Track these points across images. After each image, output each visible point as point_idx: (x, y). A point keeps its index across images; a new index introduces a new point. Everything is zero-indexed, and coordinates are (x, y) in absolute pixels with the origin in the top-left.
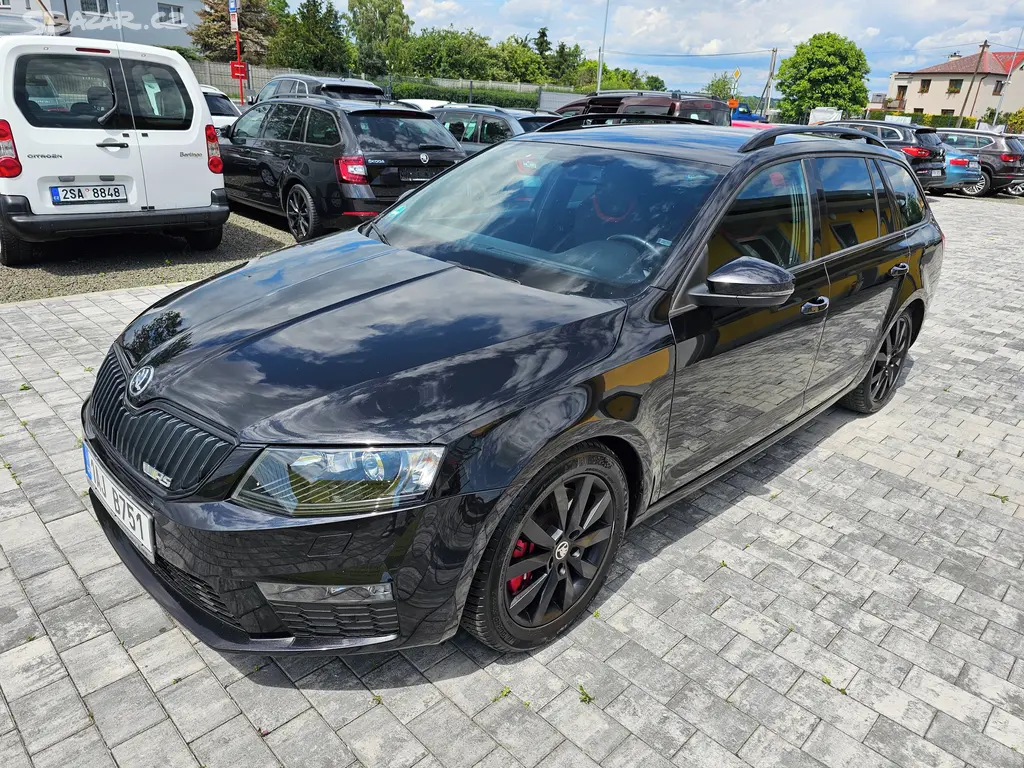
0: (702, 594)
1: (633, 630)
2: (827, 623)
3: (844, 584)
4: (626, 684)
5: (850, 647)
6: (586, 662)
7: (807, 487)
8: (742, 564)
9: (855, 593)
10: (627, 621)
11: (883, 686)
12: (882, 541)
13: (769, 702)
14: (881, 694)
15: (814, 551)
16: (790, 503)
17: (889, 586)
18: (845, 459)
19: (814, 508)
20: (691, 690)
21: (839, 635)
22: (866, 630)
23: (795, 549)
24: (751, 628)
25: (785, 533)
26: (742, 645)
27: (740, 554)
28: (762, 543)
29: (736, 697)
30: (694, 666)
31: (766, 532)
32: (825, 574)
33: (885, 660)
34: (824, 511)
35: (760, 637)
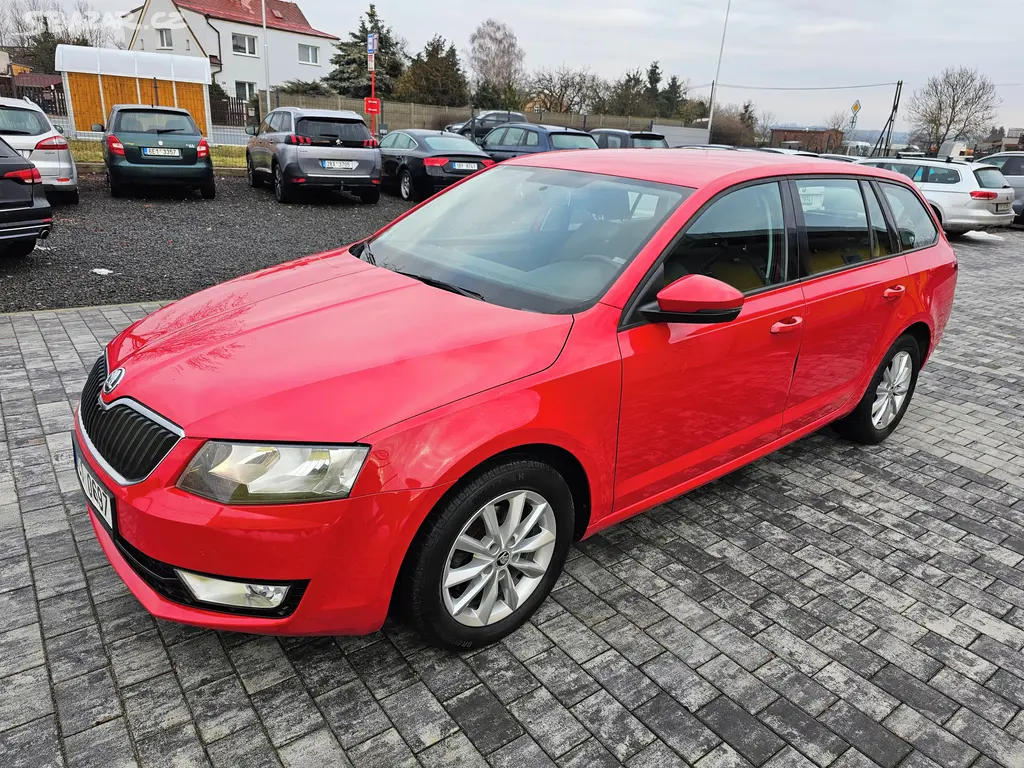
0: (784, 540)
1: (725, 557)
2: (892, 568)
3: (912, 544)
4: (718, 589)
5: (911, 587)
6: (686, 572)
7: (891, 474)
8: (822, 522)
9: (921, 551)
10: (720, 551)
11: (936, 613)
12: (954, 519)
13: (836, 612)
14: (932, 618)
15: (888, 520)
16: (872, 485)
17: (954, 549)
18: (929, 456)
19: (893, 490)
20: (771, 598)
21: (903, 578)
22: (925, 577)
23: (871, 517)
24: (826, 566)
25: (864, 505)
26: (816, 576)
27: (822, 516)
28: (842, 510)
29: (809, 606)
30: (774, 584)
31: (847, 503)
32: (898, 537)
33: (941, 598)
34: (903, 493)
35: (833, 572)
